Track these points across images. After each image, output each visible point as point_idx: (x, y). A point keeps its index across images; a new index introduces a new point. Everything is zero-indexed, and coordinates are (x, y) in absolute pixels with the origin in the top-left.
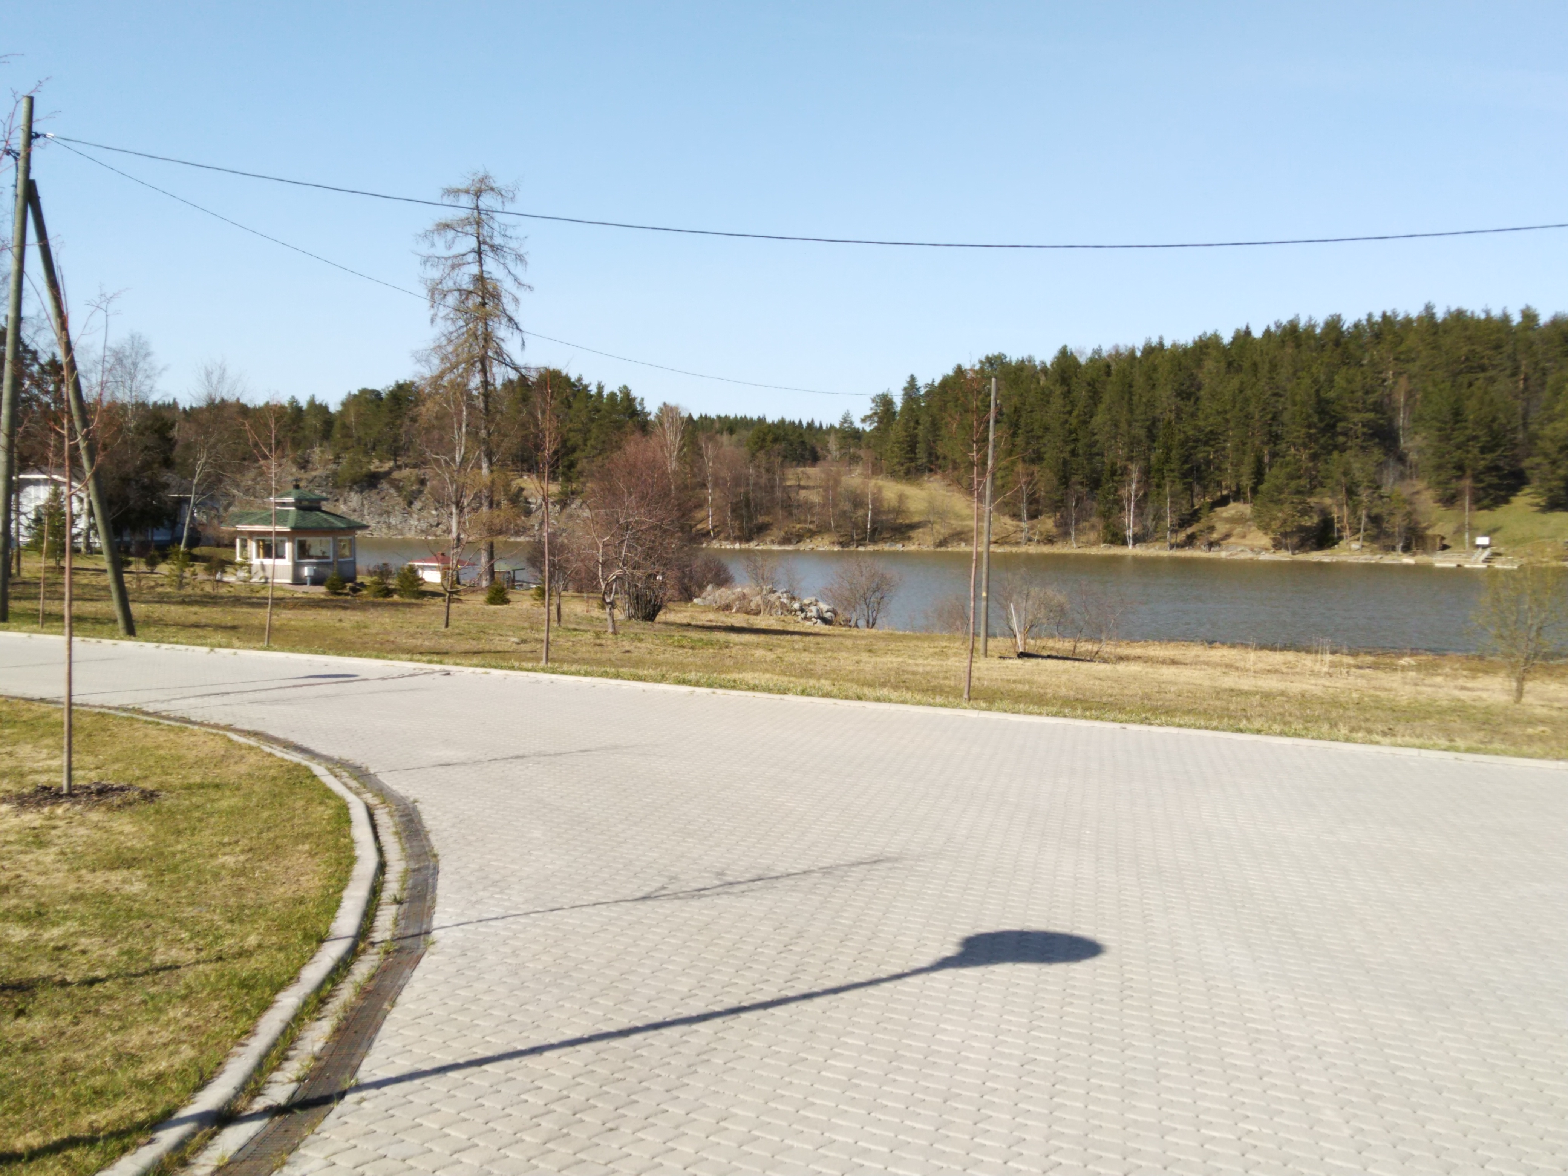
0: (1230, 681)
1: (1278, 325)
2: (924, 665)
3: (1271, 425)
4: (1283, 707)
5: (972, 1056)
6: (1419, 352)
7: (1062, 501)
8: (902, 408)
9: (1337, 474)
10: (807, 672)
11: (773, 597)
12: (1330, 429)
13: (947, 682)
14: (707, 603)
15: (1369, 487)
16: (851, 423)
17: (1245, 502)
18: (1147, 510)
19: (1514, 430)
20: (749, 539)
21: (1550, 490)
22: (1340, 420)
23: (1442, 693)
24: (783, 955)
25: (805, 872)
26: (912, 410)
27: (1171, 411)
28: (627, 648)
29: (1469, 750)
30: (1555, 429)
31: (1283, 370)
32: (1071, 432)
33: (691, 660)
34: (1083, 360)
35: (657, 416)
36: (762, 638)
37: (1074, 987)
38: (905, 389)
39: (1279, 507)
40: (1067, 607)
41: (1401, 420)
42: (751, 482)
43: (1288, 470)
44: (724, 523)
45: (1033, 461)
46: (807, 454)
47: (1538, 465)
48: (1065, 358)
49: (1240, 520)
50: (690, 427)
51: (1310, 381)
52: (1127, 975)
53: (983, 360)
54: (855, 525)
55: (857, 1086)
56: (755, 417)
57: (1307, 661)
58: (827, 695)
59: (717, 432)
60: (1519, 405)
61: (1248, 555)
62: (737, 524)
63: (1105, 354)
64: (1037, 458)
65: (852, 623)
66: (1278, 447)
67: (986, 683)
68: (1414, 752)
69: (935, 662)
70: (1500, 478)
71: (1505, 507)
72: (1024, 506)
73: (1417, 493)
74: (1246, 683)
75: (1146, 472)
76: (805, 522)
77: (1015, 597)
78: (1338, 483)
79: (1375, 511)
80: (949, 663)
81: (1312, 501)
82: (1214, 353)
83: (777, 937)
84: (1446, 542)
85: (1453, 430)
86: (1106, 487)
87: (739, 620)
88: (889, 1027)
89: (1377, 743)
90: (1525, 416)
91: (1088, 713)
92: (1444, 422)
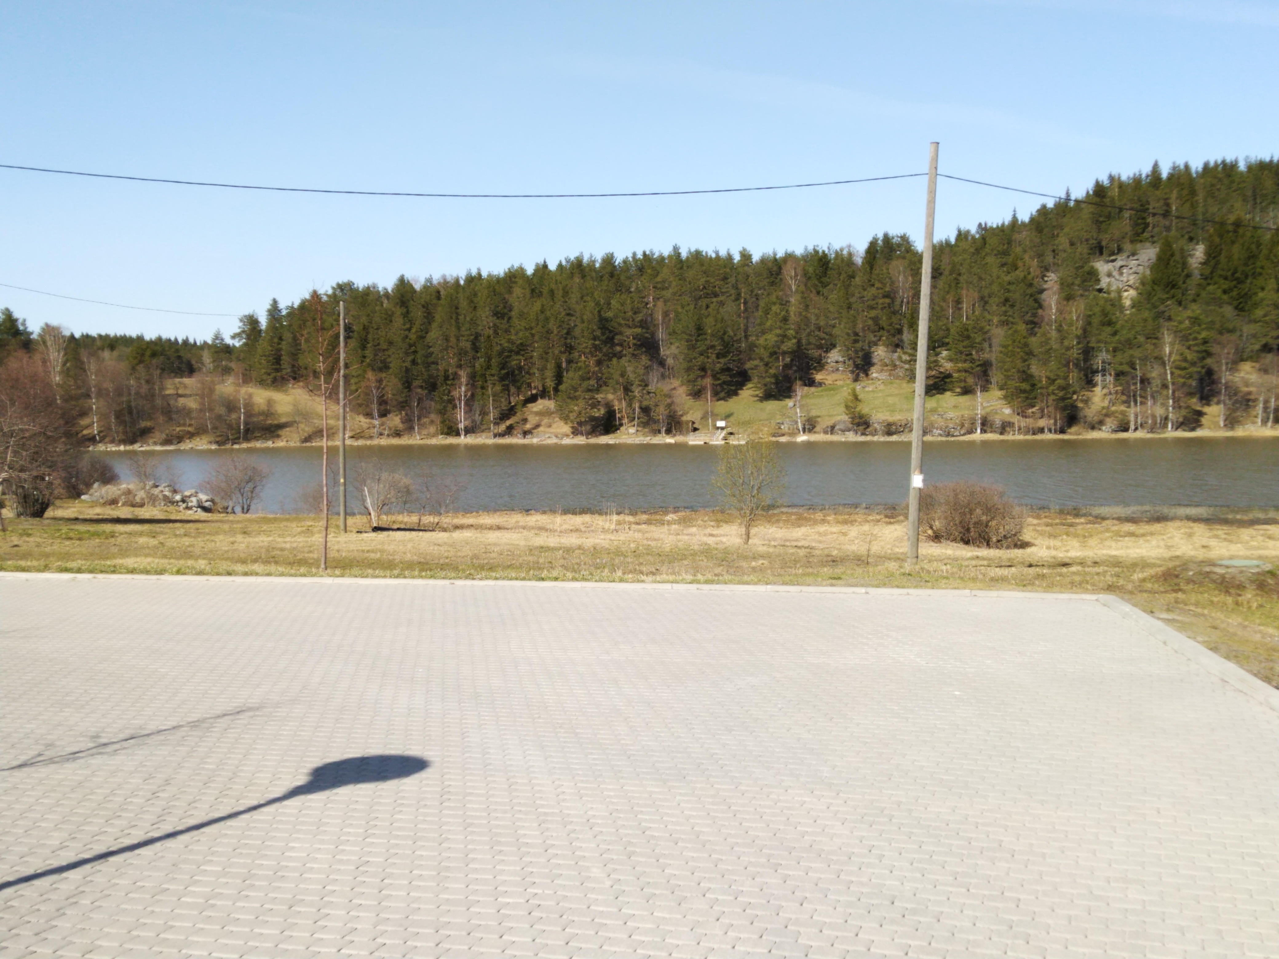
0: (540, 540)
1: (568, 261)
2: (291, 542)
3: (566, 338)
4: (580, 558)
5: (315, 866)
6: (671, 282)
7: (406, 402)
8: (267, 327)
9: (616, 376)
10: (187, 554)
11: (156, 491)
12: (610, 341)
13: (311, 555)
14: (95, 499)
15: (640, 385)
16: (222, 340)
17: (550, 399)
18: (474, 408)
19: (739, 341)
20: (133, 442)
21: (765, 385)
22: (617, 334)
23: (695, 540)
24: (151, 802)
25: (174, 728)
26: (276, 328)
27: (489, 328)
28: (16, 543)
29: (707, 582)
30: (766, 340)
31: (573, 296)
32: (411, 346)
33: (78, 550)
34: (418, 287)
35: (40, 335)
36: (146, 527)
37: (403, 798)
38: (269, 311)
39: (575, 402)
40: (412, 488)
41: (661, 334)
42: (133, 392)
43: (580, 373)
44: (109, 429)
45: (381, 370)
46: (183, 366)
47: (756, 366)
48: (403, 285)
49: (547, 413)
50: (72, 345)
51: (593, 304)
52: (446, 783)
53: (335, 286)
54: (230, 427)
55: (213, 906)
56: (134, 335)
57: (599, 521)
58: (201, 573)
59: (99, 349)
60: (742, 321)
61: (554, 441)
62: (121, 429)
63: (435, 282)
64: (385, 367)
65: (230, 510)
66: (572, 355)
67: (344, 554)
68: (668, 586)
69: (300, 539)
70: (731, 377)
71: (735, 398)
72: (375, 407)
73: (674, 389)
74: (552, 541)
75: (473, 377)
76: (184, 425)
77: (369, 481)
78: (618, 383)
79: (645, 403)
80: (313, 539)
81: (599, 397)
82: (520, 282)
83: (146, 787)
84: (696, 426)
85: (697, 341)
86: (441, 389)
87: (124, 512)
88: (244, 851)
89: (643, 581)
90: (746, 331)
91: (424, 574)
92: (691, 335)
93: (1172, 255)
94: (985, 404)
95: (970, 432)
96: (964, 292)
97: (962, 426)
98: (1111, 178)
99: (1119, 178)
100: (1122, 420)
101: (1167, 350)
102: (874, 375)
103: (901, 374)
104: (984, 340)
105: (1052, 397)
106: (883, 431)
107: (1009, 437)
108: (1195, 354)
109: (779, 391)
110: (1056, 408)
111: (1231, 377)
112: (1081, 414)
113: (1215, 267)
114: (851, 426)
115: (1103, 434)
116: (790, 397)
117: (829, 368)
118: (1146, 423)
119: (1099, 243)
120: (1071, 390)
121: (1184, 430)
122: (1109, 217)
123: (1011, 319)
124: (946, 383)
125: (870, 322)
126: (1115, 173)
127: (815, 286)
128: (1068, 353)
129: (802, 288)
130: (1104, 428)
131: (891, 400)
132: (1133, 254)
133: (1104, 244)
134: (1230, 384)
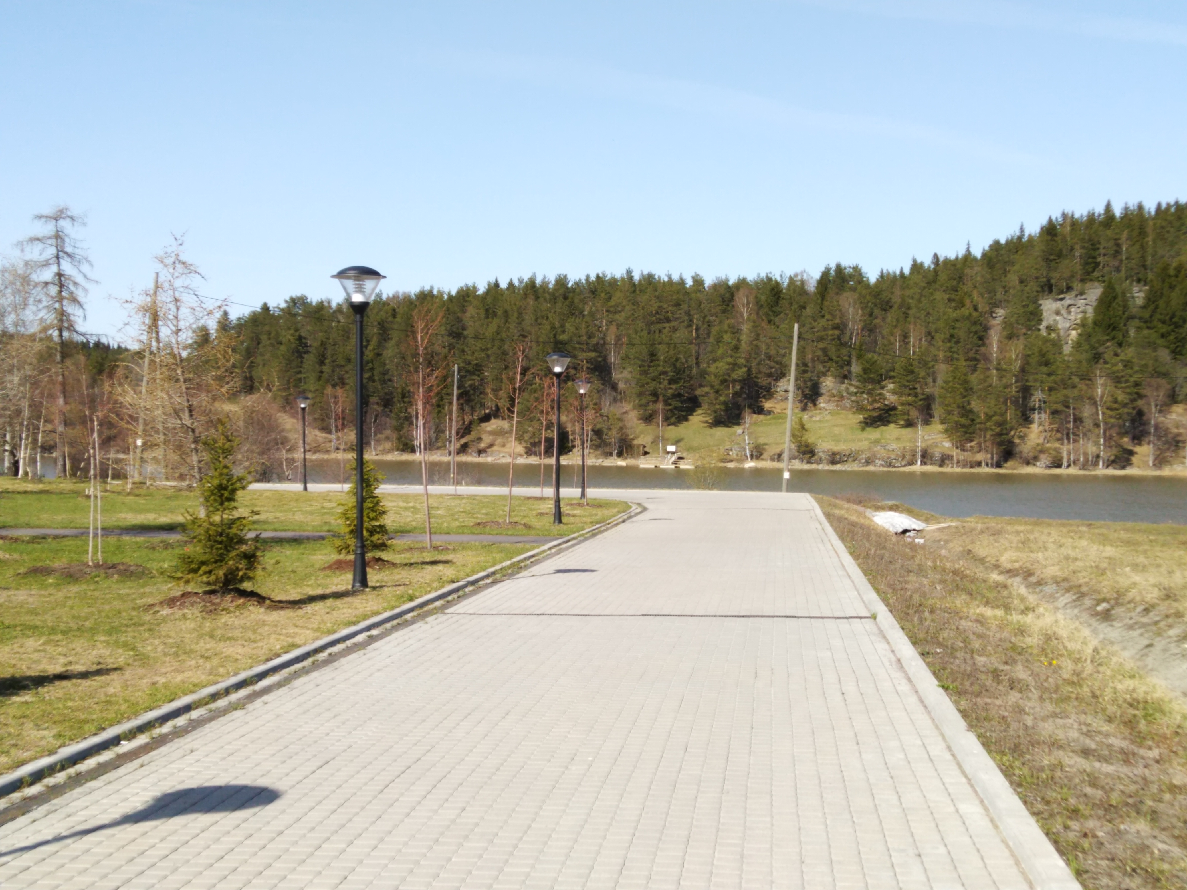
1: (521, 281)
6: (624, 306)
15: (593, 409)
17: (503, 419)
18: (430, 425)
19: (690, 367)
21: (715, 412)
30: (717, 368)
31: (527, 317)
38: (219, 322)
39: (530, 423)
41: (613, 359)
43: (536, 395)
45: (338, 385)
47: (707, 393)
49: (500, 433)
51: (549, 327)
53: (288, 300)
60: (693, 348)
61: (508, 460)
63: (386, 297)
64: (341, 383)
66: (527, 377)
70: (682, 403)
71: (685, 424)
72: (332, 422)
73: (626, 413)
78: (571, 405)
79: (598, 426)
82: (473, 301)
84: (646, 449)
85: (649, 366)
86: (398, 406)
90: (697, 358)
92: (643, 361)
93: (1115, 298)
94: (926, 437)
95: (911, 463)
96: (912, 327)
97: (904, 457)
98: (1064, 215)
99: (1073, 215)
100: (1056, 457)
101: (1099, 391)
102: (822, 405)
103: (848, 405)
104: (928, 375)
105: (989, 434)
106: (828, 460)
107: (947, 469)
108: (1127, 396)
109: (729, 418)
110: (993, 443)
111: (1161, 419)
112: (1017, 450)
113: (1154, 311)
114: (797, 454)
115: (1037, 469)
116: (738, 424)
117: (778, 396)
118: (1078, 460)
119: (1049, 281)
120: (1008, 426)
121: (1115, 468)
122: (1060, 255)
123: (955, 356)
124: (890, 415)
125: (820, 353)
126: (1068, 210)
127: (767, 315)
128: (1006, 390)
129: (754, 317)
130: (1038, 464)
131: (837, 430)
132: (1082, 293)
133: (1053, 281)
134: (1161, 426)
